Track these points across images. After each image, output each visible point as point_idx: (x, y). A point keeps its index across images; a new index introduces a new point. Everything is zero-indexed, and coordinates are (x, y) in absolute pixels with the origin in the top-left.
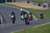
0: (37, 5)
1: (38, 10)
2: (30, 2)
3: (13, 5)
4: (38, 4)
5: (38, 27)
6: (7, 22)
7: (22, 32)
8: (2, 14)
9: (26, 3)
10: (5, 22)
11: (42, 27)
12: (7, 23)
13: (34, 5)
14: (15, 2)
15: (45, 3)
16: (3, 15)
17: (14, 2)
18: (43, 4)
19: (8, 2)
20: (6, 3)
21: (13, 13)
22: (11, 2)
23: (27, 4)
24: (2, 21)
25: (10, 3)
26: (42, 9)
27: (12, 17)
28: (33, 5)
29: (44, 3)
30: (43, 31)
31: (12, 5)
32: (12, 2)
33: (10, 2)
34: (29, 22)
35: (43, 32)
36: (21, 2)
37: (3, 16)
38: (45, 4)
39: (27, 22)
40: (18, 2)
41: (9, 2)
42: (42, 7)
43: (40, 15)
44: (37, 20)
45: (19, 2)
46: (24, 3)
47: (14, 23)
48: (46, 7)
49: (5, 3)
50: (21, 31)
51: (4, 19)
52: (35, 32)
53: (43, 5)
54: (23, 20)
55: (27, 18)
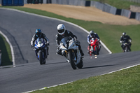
0: (111, 11)
1: (115, 26)
2: (92, 2)
3: (45, 11)
4: (114, 9)
5: (116, 74)
6: (29, 60)
7: (70, 87)
8: (14, 38)
9: (80, 7)
10: (23, 59)
11: (127, 74)
12: (27, 62)
13: (104, 11)
14: (50, 5)
15: (134, 7)
16: (16, 39)
17: (47, 3)
18: (129, 9)
19: (30, 4)
20: (26, 6)
21: (40, 35)
22: (40, 4)
23: (84, 7)
24: (13, 58)
25: (36, 5)
26: (126, 24)
27: (39, 45)
28: (101, 11)
29: (131, 6)
30: (128, 85)
31: (41, 11)
32: (42, 2)
33: (37, 3)
34: (81, 61)
35: (128, 88)
36: (68, 4)
37: (16, 42)
38: (134, 9)
39: (76, 61)
40: (57, 2)
41: (35, 3)
42: (127, 16)
43: (122, 39)
44: (111, 53)
45: (62, 4)
46: (75, 7)
47: (44, 63)
48: (137, 16)
49: (23, 5)
50: (68, 86)
51: (18, 51)
52: (105, 87)
53: (130, 13)
54: (65, 56)
55: (76, 51)
